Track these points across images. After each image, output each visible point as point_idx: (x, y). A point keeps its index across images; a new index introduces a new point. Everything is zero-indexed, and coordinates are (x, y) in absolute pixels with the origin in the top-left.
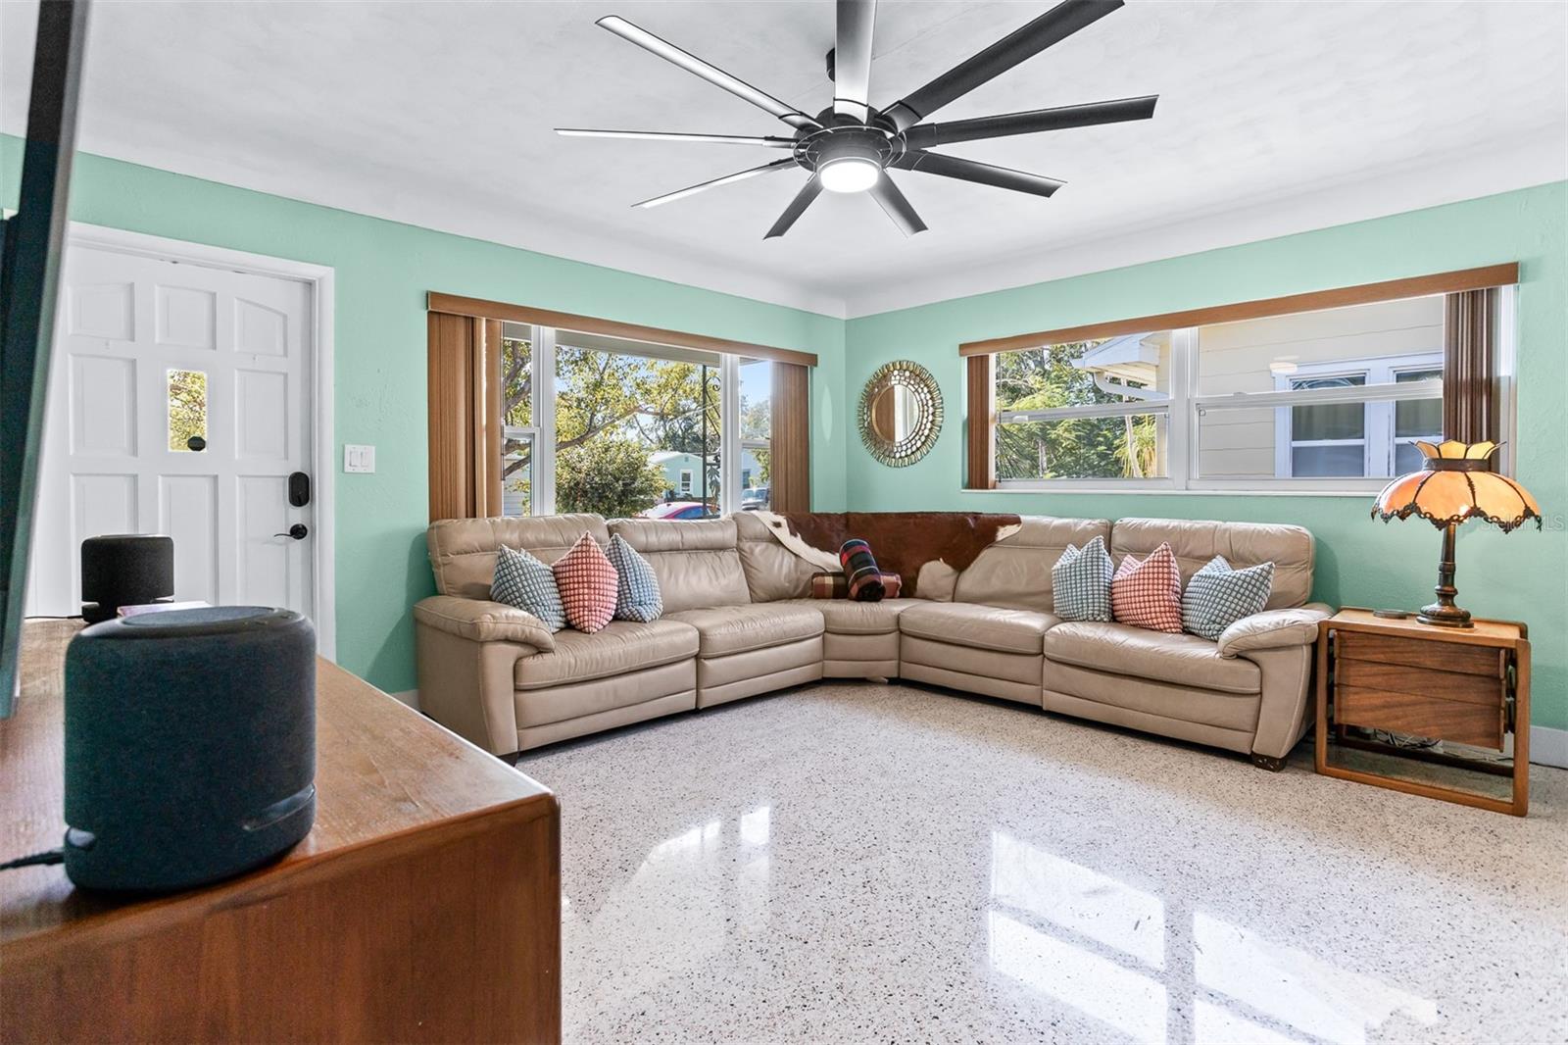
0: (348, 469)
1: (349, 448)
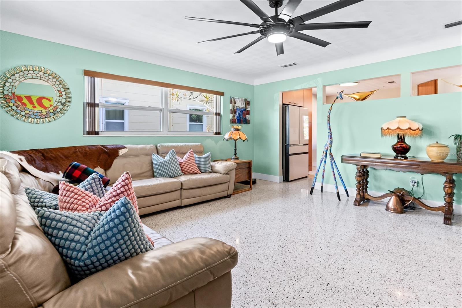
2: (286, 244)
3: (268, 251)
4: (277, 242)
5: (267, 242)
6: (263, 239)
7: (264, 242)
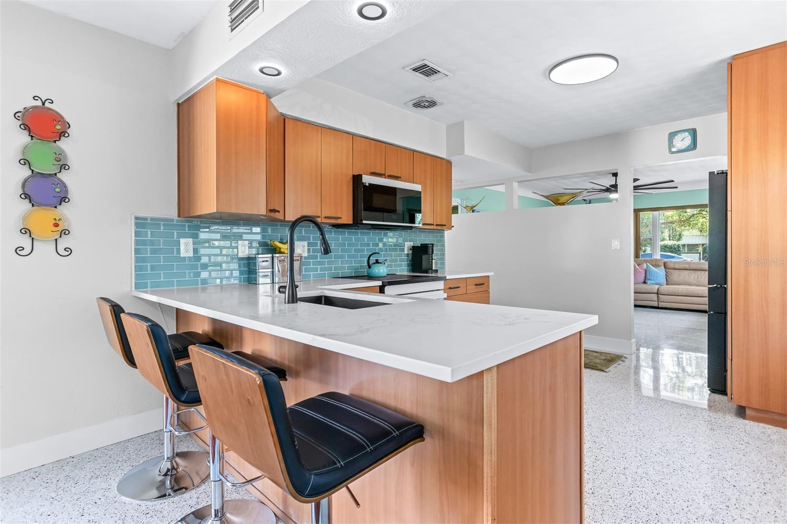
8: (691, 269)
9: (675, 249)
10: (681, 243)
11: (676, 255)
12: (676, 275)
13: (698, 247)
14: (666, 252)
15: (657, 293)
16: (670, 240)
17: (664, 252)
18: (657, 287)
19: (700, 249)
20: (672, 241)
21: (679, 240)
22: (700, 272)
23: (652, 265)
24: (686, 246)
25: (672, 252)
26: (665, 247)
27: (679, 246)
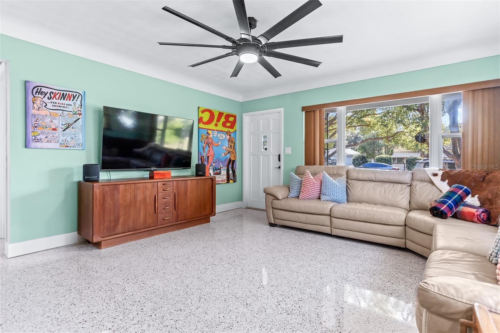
0: (286, 153)
1: (286, 148)
2: (238, 261)
3: (256, 255)
4: (247, 262)
5: (257, 263)
6: (261, 264)
7: (260, 262)
8: (377, 180)
9: (388, 160)
10: (392, 156)
11: (388, 165)
12: (358, 189)
13: (404, 160)
14: (382, 163)
15: (330, 215)
16: (386, 154)
17: (381, 162)
18: (331, 205)
19: (405, 161)
20: (386, 155)
21: (391, 154)
22: (388, 185)
23: (329, 175)
24: (396, 159)
25: (386, 163)
26: (381, 159)
27: (390, 158)
